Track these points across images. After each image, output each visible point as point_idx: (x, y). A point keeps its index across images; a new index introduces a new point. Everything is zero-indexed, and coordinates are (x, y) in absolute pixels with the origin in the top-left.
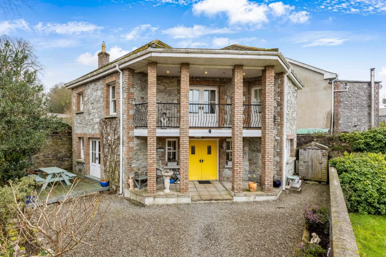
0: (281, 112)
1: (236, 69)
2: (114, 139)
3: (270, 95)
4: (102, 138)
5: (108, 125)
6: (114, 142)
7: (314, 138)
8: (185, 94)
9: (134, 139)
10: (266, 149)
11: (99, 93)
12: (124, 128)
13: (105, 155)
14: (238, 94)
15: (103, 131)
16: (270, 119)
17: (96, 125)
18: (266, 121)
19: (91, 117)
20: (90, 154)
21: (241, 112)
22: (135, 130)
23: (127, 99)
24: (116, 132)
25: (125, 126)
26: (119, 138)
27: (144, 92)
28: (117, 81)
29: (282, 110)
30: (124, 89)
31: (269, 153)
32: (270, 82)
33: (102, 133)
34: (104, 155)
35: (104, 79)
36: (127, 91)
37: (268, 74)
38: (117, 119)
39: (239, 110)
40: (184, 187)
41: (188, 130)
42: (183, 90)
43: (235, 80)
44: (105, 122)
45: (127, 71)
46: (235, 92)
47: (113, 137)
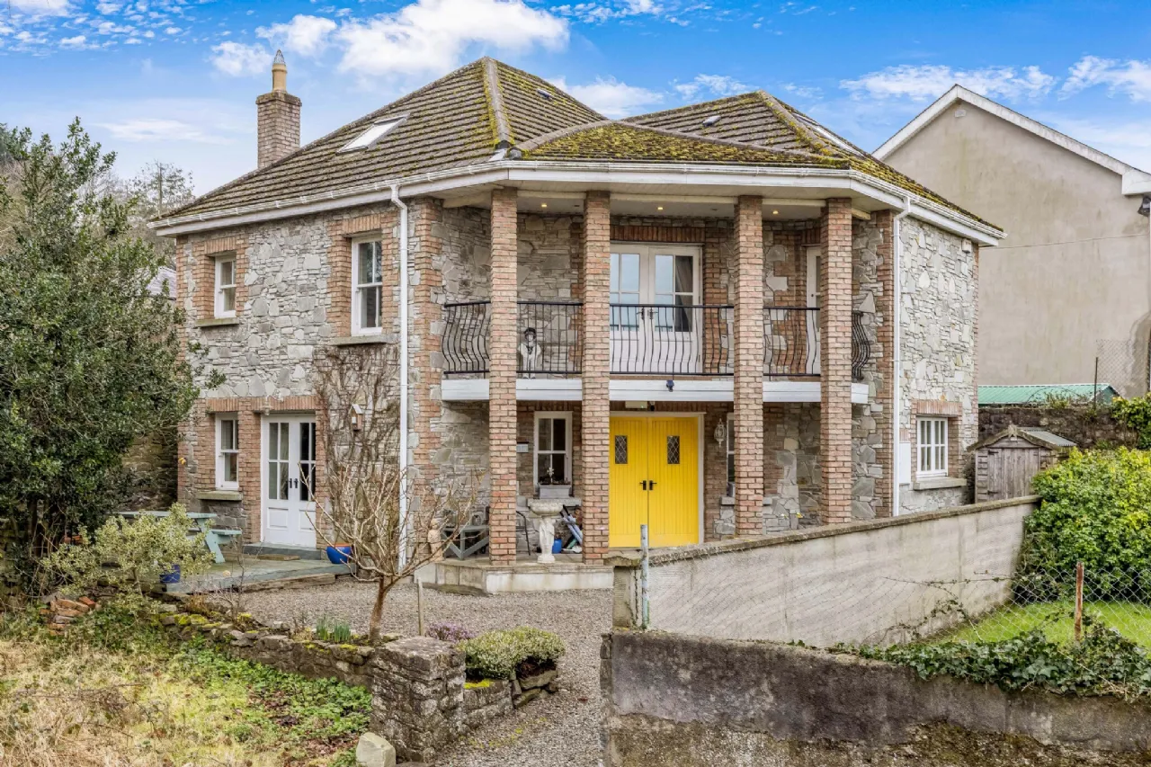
0: (885, 329)
1: (742, 206)
2: (375, 412)
3: (841, 281)
4: (326, 410)
5: (348, 369)
6: (374, 421)
7: (1043, 417)
8: (597, 277)
9: (443, 410)
10: (830, 437)
11: (313, 261)
12: (411, 376)
13: (335, 464)
14: (749, 278)
15: (329, 386)
16: (841, 351)
17: (298, 367)
18: (830, 357)
19: (275, 340)
20: (262, 469)
21: (756, 328)
22: (444, 383)
23: (423, 288)
24: (382, 389)
25: (416, 370)
26: (393, 409)
27: (467, 266)
28: (384, 232)
29: (886, 324)
30: (412, 257)
31: (839, 448)
32: (839, 243)
33: (322, 393)
34: (331, 467)
35: (335, 218)
36: (424, 266)
37: (834, 222)
38: (385, 350)
39: (752, 323)
40: (596, 545)
41: (605, 380)
42: (592, 266)
43: (742, 239)
44: (337, 358)
45: (424, 206)
46: (741, 272)
47: (371, 406)
